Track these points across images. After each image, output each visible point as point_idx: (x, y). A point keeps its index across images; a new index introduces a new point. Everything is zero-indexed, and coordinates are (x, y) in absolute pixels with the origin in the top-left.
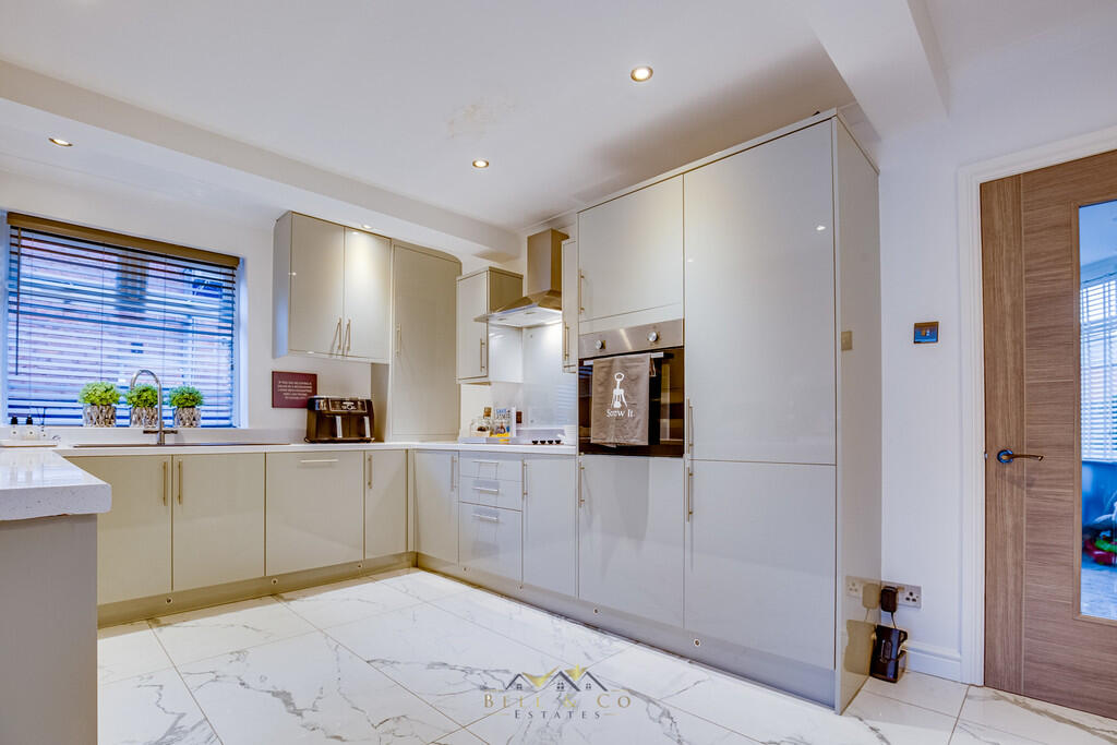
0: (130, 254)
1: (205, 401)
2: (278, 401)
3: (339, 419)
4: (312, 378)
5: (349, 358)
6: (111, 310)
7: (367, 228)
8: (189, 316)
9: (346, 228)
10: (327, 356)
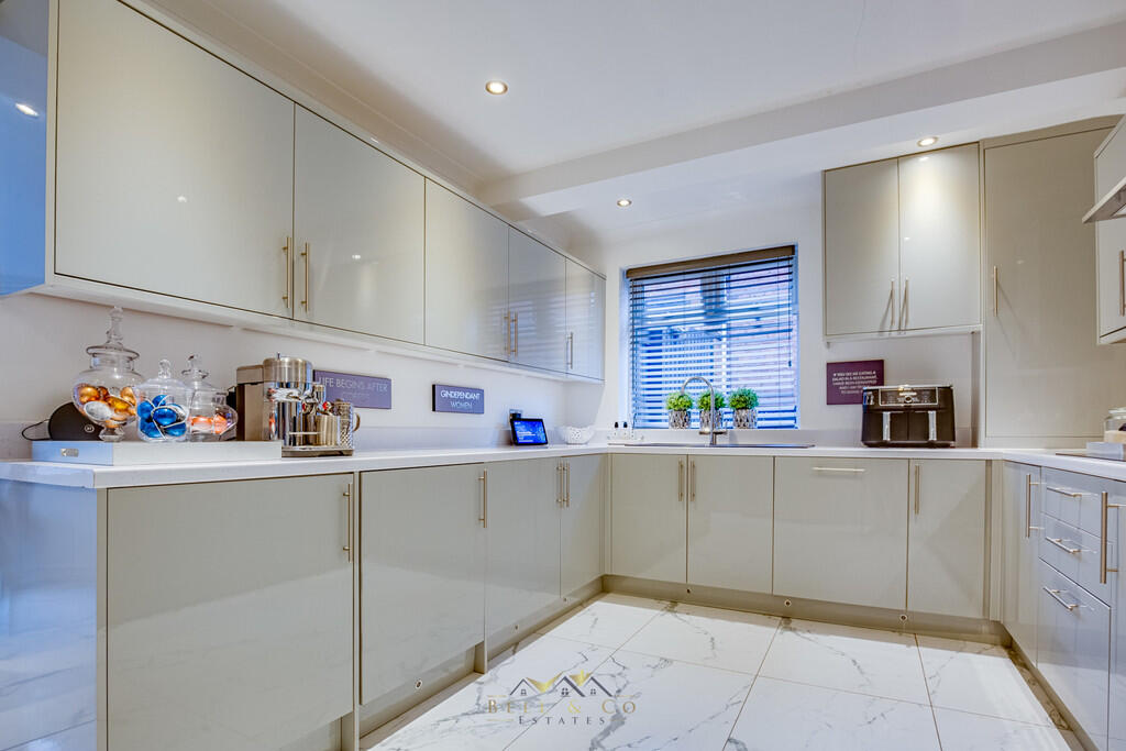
0: (707, 274)
1: (760, 401)
2: (835, 397)
3: (887, 415)
4: (878, 367)
5: (909, 333)
6: (699, 327)
7: (928, 143)
8: (758, 318)
9: (899, 159)
10: (875, 335)
